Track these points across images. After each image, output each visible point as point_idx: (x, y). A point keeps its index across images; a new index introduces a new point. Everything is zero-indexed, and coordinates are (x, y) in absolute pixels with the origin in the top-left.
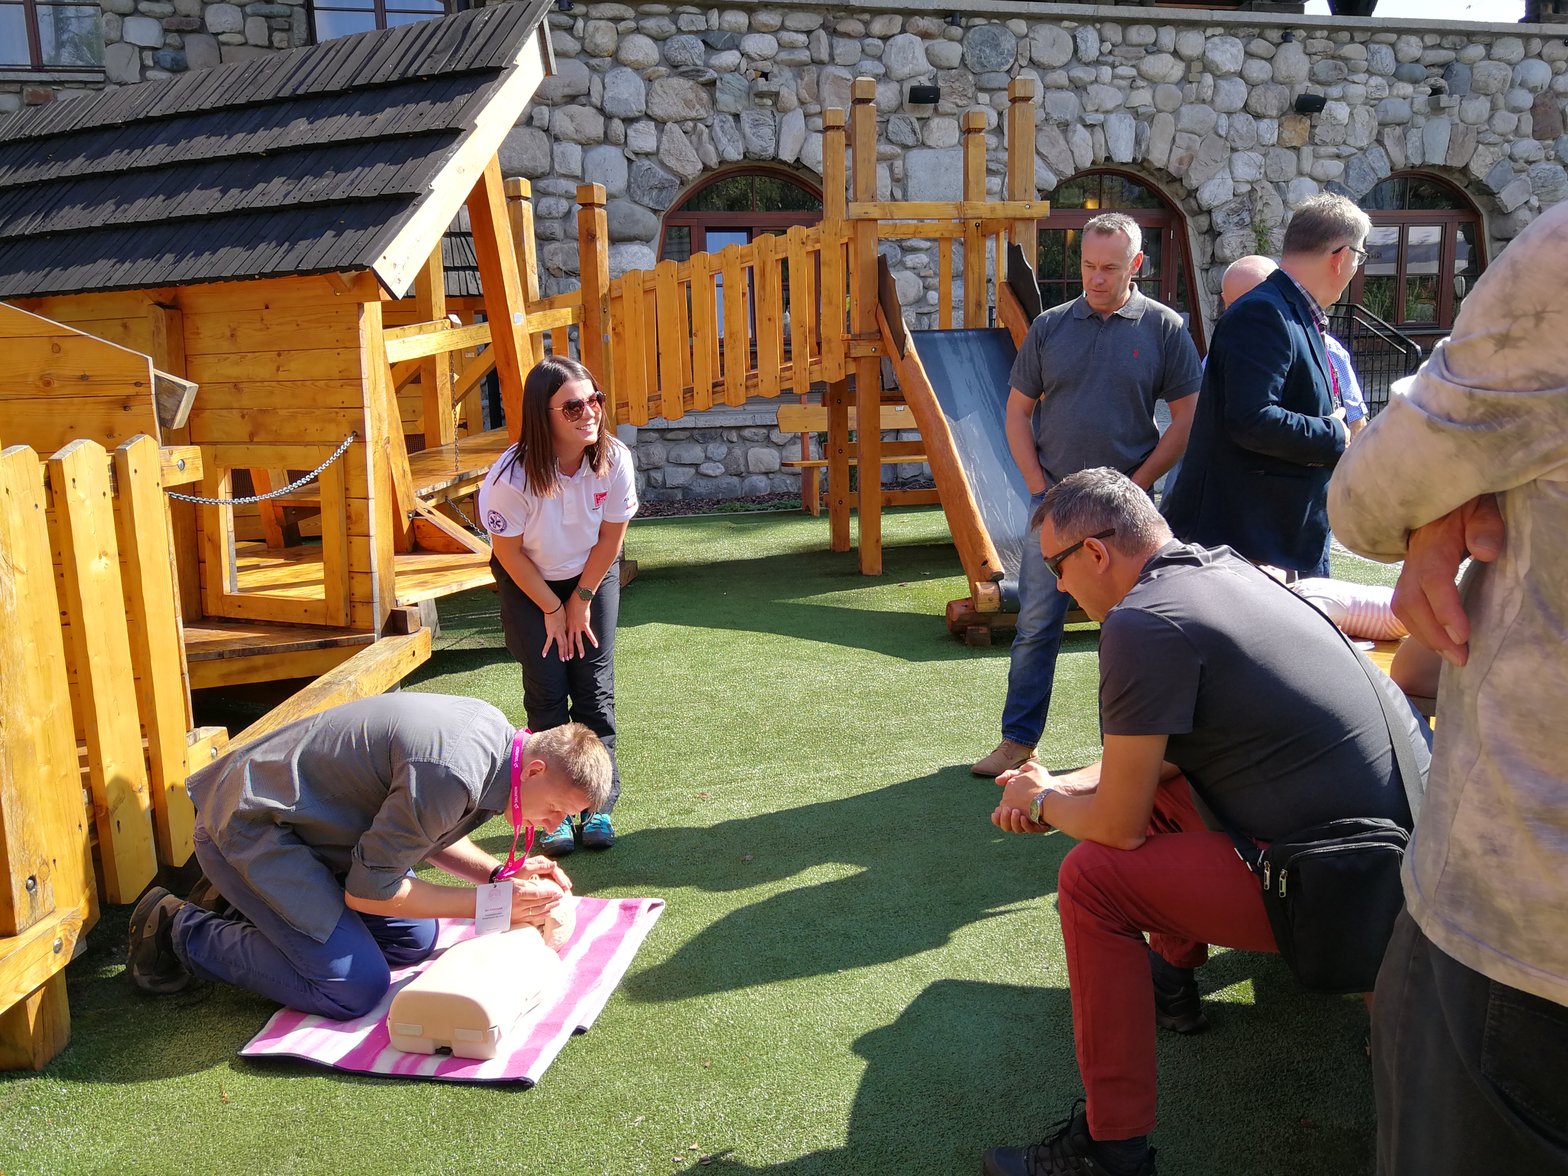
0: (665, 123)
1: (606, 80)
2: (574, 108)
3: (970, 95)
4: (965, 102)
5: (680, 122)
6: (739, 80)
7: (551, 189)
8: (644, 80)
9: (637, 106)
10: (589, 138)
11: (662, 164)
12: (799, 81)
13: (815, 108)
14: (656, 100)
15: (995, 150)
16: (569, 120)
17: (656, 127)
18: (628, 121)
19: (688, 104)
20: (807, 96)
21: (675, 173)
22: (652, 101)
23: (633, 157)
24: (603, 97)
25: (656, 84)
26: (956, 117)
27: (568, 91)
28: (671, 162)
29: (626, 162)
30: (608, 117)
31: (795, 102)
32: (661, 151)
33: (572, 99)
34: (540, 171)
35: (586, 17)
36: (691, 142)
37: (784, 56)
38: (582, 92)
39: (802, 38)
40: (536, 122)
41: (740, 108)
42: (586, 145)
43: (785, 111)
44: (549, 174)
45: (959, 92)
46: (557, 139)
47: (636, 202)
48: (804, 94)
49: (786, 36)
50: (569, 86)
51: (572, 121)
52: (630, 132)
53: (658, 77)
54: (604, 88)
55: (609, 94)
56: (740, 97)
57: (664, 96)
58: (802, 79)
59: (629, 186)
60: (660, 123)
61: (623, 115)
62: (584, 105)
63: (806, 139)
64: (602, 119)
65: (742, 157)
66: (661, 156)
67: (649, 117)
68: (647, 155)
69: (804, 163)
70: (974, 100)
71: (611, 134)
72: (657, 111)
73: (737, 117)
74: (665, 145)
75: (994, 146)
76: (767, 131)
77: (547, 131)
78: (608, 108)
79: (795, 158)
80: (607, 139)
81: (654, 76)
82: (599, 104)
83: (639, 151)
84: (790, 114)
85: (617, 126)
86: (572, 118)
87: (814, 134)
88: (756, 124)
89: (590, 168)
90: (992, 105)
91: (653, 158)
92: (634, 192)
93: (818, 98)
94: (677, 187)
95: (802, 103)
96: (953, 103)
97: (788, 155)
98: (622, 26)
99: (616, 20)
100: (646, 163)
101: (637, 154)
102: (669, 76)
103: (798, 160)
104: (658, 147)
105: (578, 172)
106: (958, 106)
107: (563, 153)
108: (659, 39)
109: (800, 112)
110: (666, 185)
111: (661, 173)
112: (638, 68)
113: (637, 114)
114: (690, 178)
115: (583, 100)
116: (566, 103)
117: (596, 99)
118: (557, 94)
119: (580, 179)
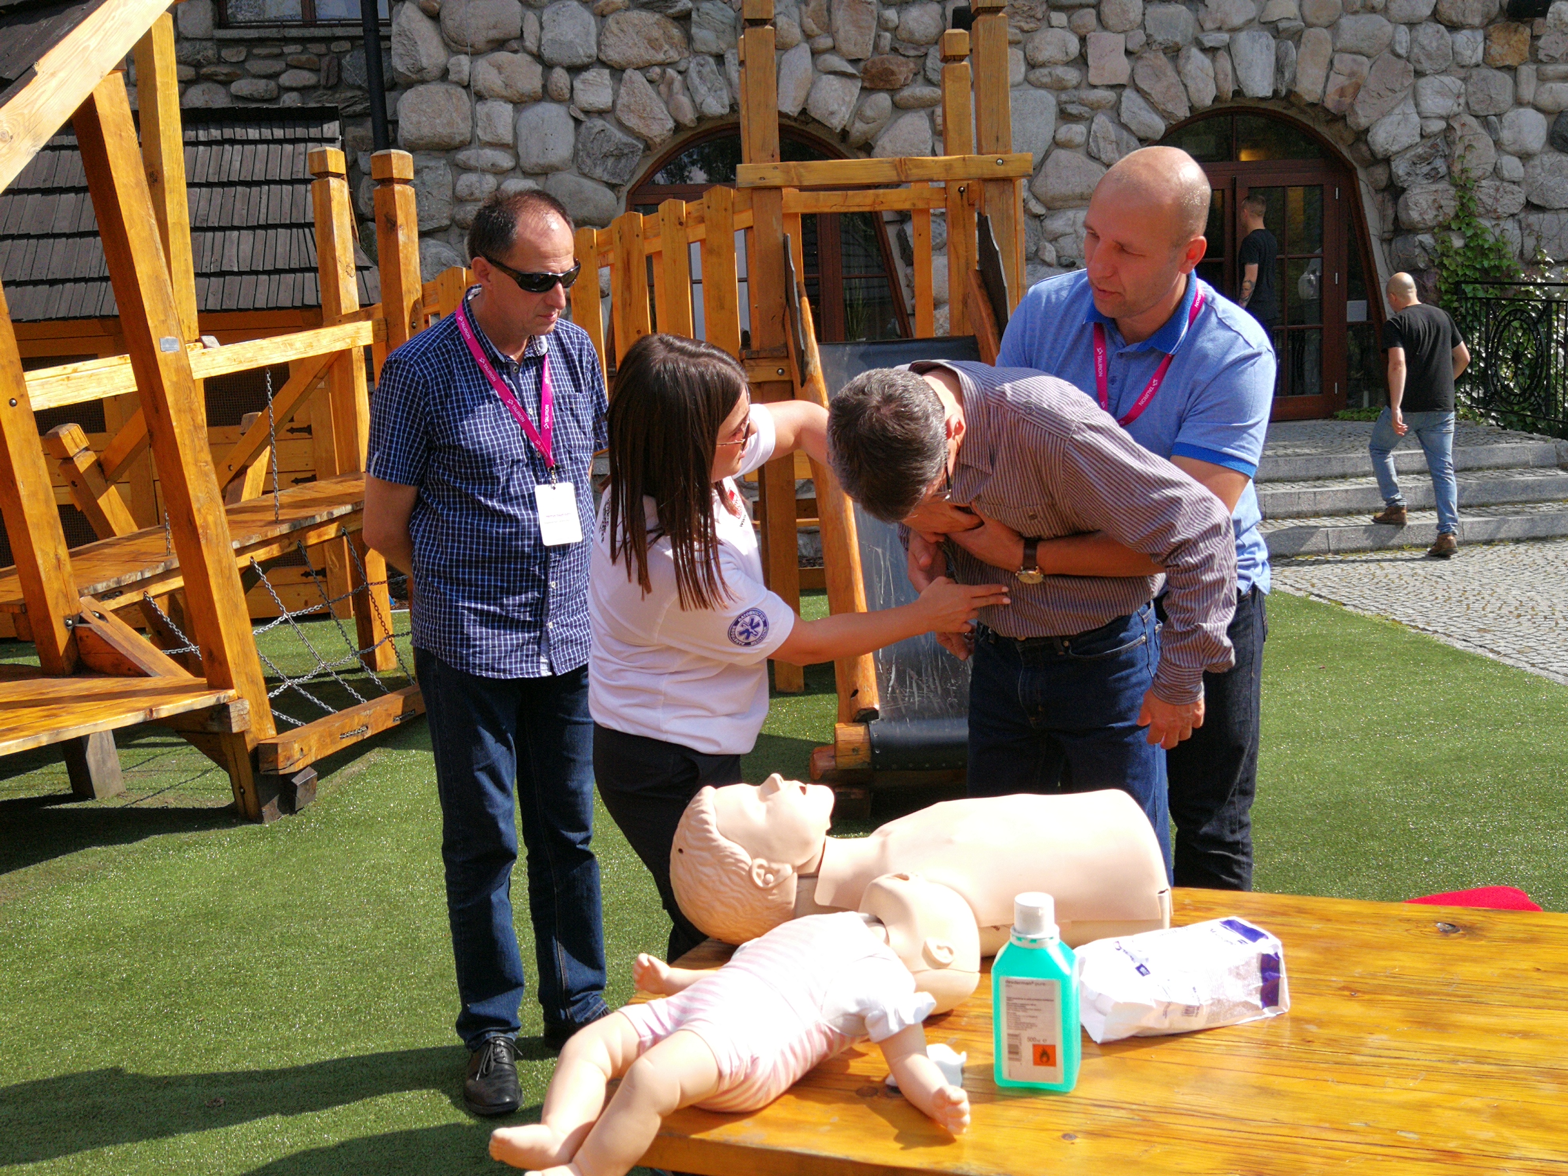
0: (623, 70)
1: (544, 18)
2: (503, 56)
3: (1040, 16)
4: (1032, 25)
5: (643, 68)
6: (722, 9)
7: (473, 163)
8: (595, 15)
9: (585, 49)
10: (522, 95)
11: (621, 125)
12: (803, 7)
13: (825, 42)
14: (610, 40)
15: (1076, 88)
16: (496, 72)
17: (612, 75)
18: (575, 70)
19: (653, 43)
20: (814, 27)
21: (638, 136)
22: (606, 42)
23: (581, 117)
24: (540, 40)
25: (610, 20)
26: (1021, 46)
27: (494, 34)
28: (632, 121)
29: (572, 123)
30: (548, 66)
31: (797, 32)
32: (619, 107)
33: (499, 44)
34: (458, 139)
36: (659, 93)
38: (513, 34)
40: (452, 77)
41: (724, 46)
42: (520, 103)
43: (784, 46)
44: (470, 143)
45: (1024, 12)
46: (480, 97)
47: (585, 175)
48: (811, 25)
50: (495, 27)
51: (500, 73)
52: (577, 84)
53: (614, 11)
54: (542, 28)
55: (547, 36)
56: (724, 32)
57: (621, 35)
58: (807, 5)
59: (576, 154)
60: (617, 71)
61: (567, 62)
62: (515, 52)
63: (813, 84)
64: (539, 69)
65: (727, 110)
66: (618, 113)
67: (602, 63)
68: (601, 113)
69: (813, 114)
70: (1045, 23)
71: (551, 87)
72: (613, 55)
73: (720, 58)
74: (624, 99)
75: (1074, 82)
77: (467, 87)
78: (547, 53)
79: (799, 109)
80: (546, 94)
81: (609, 9)
82: (534, 49)
83: (589, 108)
84: (793, 51)
85: (560, 77)
86: (500, 69)
87: (825, 77)
89: (523, 132)
90: (1072, 28)
91: (609, 117)
92: (584, 162)
93: (829, 29)
94: (640, 153)
95: (808, 37)
96: (1016, 27)
97: (789, 105)
100: (599, 123)
101: (587, 112)
102: (627, 9)
103: (804, 111)
104: (614, 102)
105: (508, 138)
106: (1023, 31)
107: (488, 115)
109: (805, 48)
110: (626, 151)
111: (619, 135)
113: (586, 60)
114: (658, 140)
115: (515, 45)
116: (493, 50)
117: (530, 43)
118: (480, 39)
119: (511, 148)
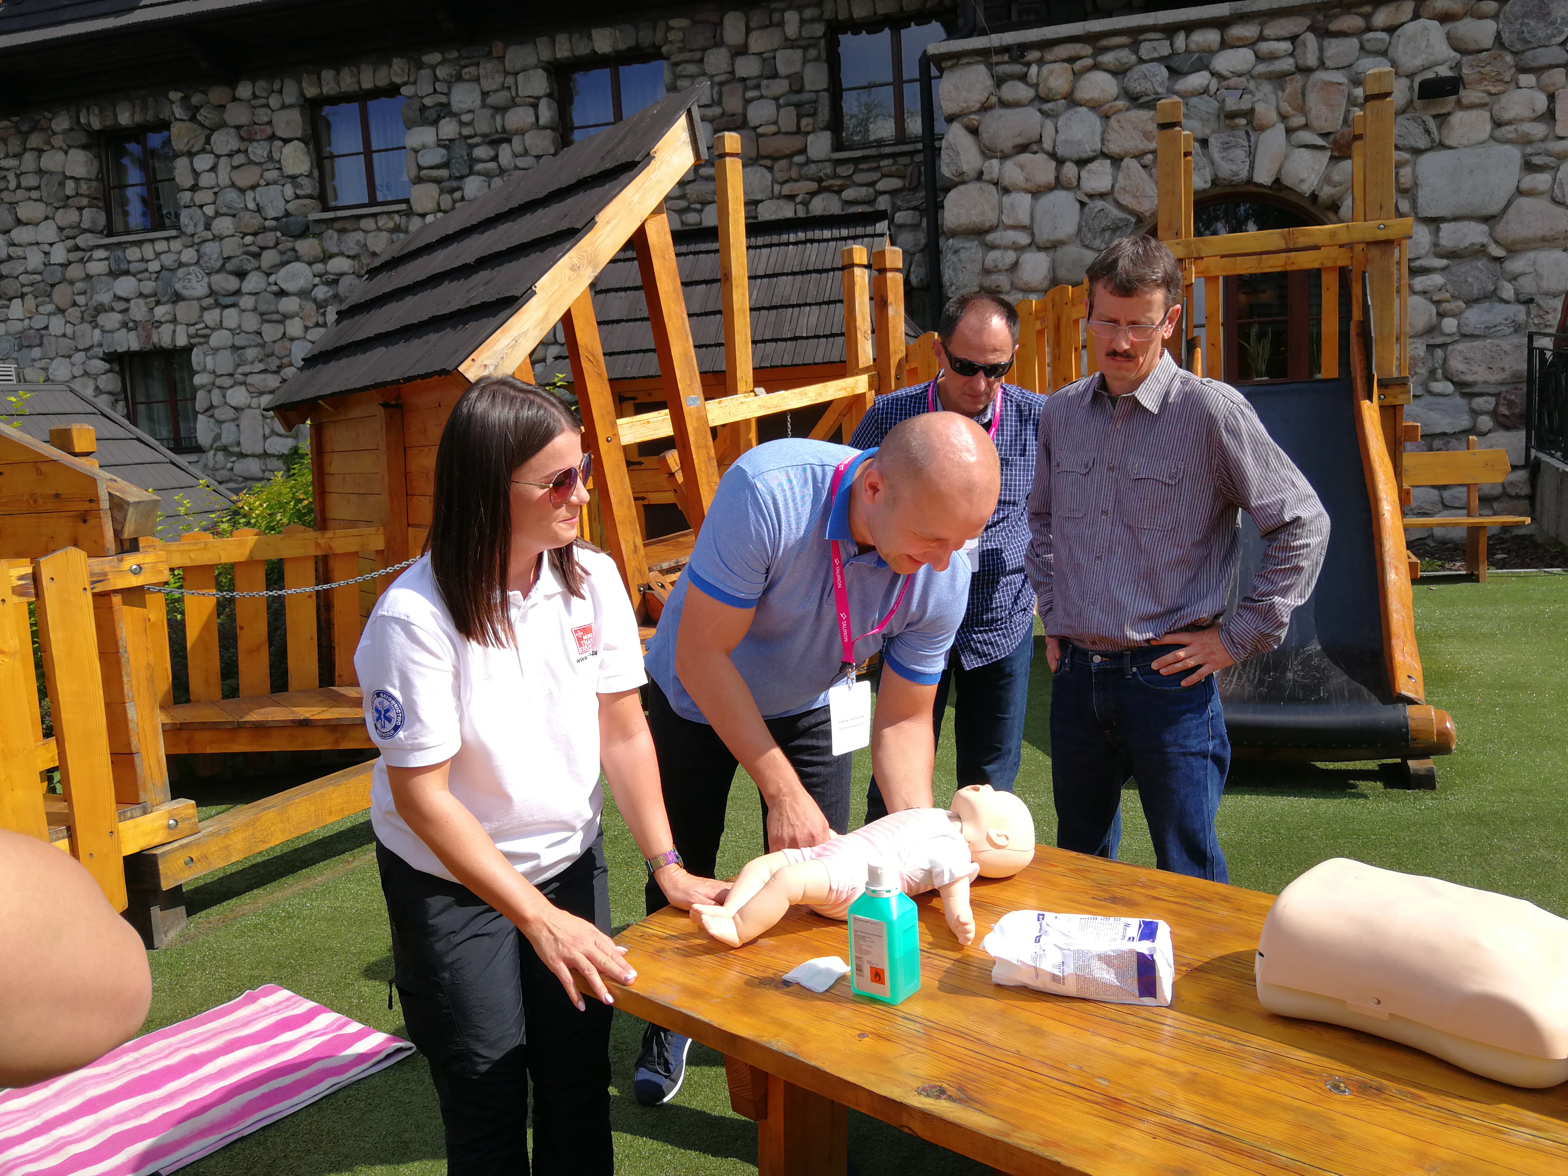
0: (1121, 159)
1: (1059, 124)
2: (1025, 157)
3: (1508, 79)
4: (1500, 88)
5: (1138, 156)
6: (1208, 102)
7: (998, 242)
8: (1101, 117)
9: (1091, 146)
10: (1039, 186)
11: (1119, 205)
12: (1280, 93)
13: (1298, 120)
14: (1112, 136)
15: (1543, 140)
16: (1019, 170)
17: (1112, 164)
18: (1082, 163)
19: (1147, 136)
20: (1289, 109)
21: (1131, 212)
22: (1109, 138)
23: (1086, 199)
24: (1055, 141)
25: (1113, 121)
26: (1488, 108)
27: (1019, 140)
28: (1126, 200)
29: (1078, 206)
30: (1060, 162)
31: (1273, 116)
32: (1116, 189)
33: (1023, 148)
34: (988, 224)
35: (1041, 62)
36: (1151, 175)
37: (1262, 68)
38: (1034, 139)
39: (1286, 46)
40: (986, 177)
41: (1208, 132)
42: (1036, 193)
43: (1262, 129)
44: (997, 226)
45: (1492, 77)
46: (1006, 191)
47: (1086, 247)
48: (1286, 108)
49: (1265, 47)
50: (1020, 135)
51: (1022, 170)
52: (1084, 174)
53: (1116, 113)
54: (1057, 132)
55: (1061, 137)
56: (1208, 120)
57: (1121, 131)
58: (1283, 91)
59: (1080, 230)
60: (1116, 160)
61: (1076, 156)
62: (1035, 153)
63: (1286, 157)
64: (1054, 164)
65: (1209, 185)
66: (1116, 195)
67: (1104, 155)
68: (1102, 196)
69: (1285, 183)
70: (1513, 85)
71: (1063, 178)
72: (1114, 148)
73: (1204, 142)
74: (1121, 181)
75: (1541, 136)
76: (1240, 154)
77: (996, 184)
78: (1061, 151)
79: (1273, 179)
80: (1059, 184)
81: (1112, 111)
82: (1050, 149)
83: (1092, 192)
84: (1269, 131)
85: (1070, 170)
86: (1022, 167)
87: (1297, 151)
88: (1226, 147)
89: (1038, 216)
90: (1540, 88)
91: (1110, 198)
92: (1085, 236)
93: (1302, 110)
94: (1132, 226)
95: (1283, 117)
96: (1484, 91)
97: (1264, 176)
98: (1078, 65)
99: (1071, 60)
100: (1099, 204)
101: (1091, 196)
102: (1128, 109)
103: (1277, 181)
104: (1113, 186)
105: (1026, 221)
106: (1490, 94)
107: (1012, 205)
108: (1119, 72)
109: (1281, 127)
110: (1121, 225)
111: (1115, 213)
112: (1094, 106)
113: (1091, 154)
114: (1148, 214)
115: (1035, 147)
116: (1019, 153)
117: (1047, 145)
118: (1007, 145)
119: (1028, 229)
